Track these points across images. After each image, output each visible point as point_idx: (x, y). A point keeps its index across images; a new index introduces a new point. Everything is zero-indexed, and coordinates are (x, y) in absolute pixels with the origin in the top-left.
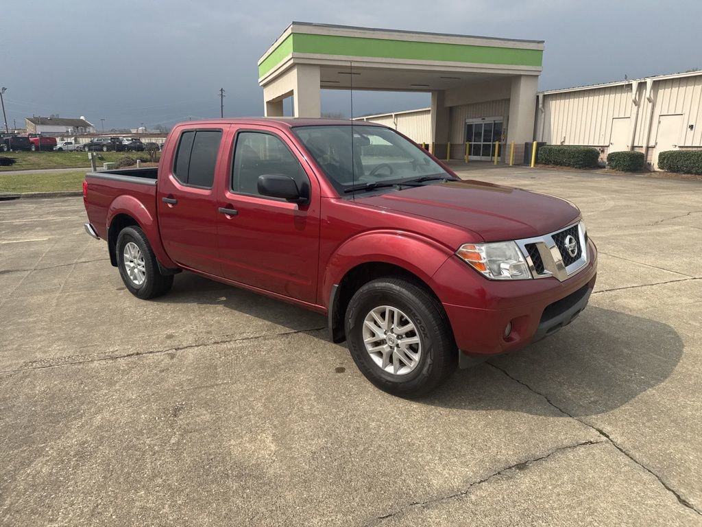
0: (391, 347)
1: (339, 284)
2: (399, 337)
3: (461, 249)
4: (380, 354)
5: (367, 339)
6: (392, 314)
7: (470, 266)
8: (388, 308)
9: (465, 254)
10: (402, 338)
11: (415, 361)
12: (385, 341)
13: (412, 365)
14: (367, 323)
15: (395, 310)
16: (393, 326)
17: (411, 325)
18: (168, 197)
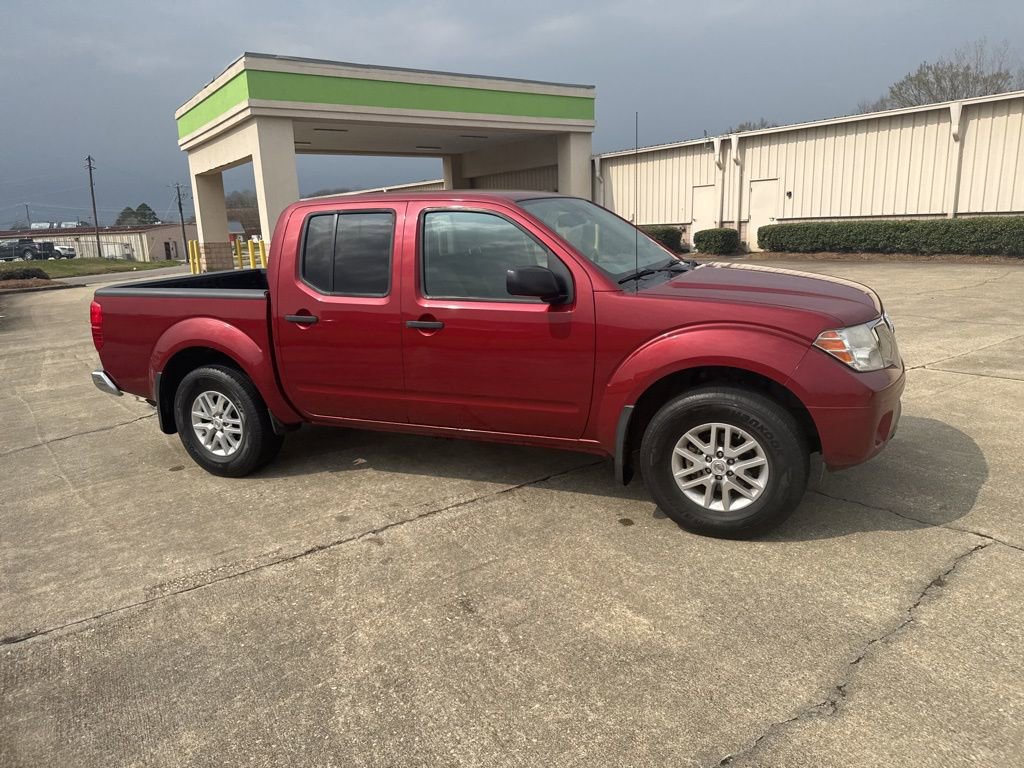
0: (716, 477)
1: (637, 405)
2: (731, 461)
3: (820, 337)
4: (701, 489)
5: (678, 473)
6: (721, 432)
7: (835, 358)
8: (714, 426)
9: (824, 344)
10: (734, 462)
11: (759, 488)
12: (708, 471)
13: (755, 493)
14: (679, 450)
15: (728, 428)
16: (720, 449)
17: (751, 443)
18: (298, 314)
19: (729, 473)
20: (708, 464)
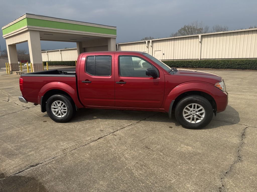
0: (193, 116)
1: (175, 100)
2: (196, 112)
3: (216, 84)
4: (189, 119)
5: (184, 115)
6: (194, 105)
7: (219, 88)
8: (193, 104)
9: (217, 85)
11: (203, 117)
12: (191, 114)
13: (202, 119)
14: (185, 110)
15: (196, 104)
16: (194, 109)
17: (201, 107)
18: (85, 80)
19: (196, 115)
20: (191, 113)
